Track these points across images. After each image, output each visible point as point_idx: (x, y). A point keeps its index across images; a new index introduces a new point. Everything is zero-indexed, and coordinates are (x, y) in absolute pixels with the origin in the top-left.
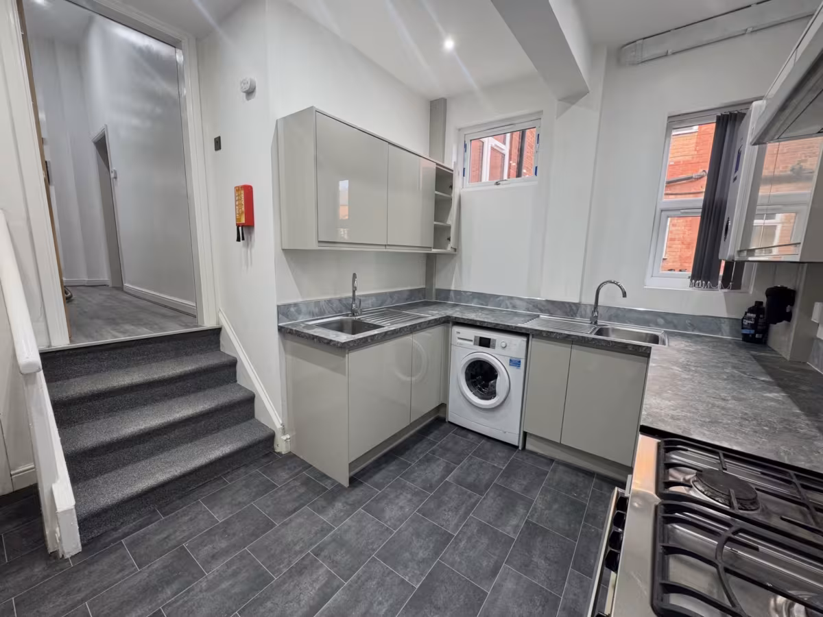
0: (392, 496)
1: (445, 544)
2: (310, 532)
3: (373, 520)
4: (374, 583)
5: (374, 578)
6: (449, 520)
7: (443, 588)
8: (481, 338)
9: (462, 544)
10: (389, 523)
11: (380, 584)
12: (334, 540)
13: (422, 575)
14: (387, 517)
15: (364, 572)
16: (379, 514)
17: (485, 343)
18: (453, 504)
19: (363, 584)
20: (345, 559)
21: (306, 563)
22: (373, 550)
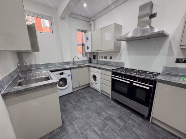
0: (72, 115)
1: (90, 109)
6: (84, 107)
7: (98, 111)
8: (60, 73)
9: (90, 106)
10: (81, 117)
11: (95, 120)
12: (80, 129)
13: (95, 113)
14: (79, 117)
15: (91, 123)
17: (62, 74)
18: (81, 105)
20: (87, 127)
21: (84, 137)
22: (87, 120)
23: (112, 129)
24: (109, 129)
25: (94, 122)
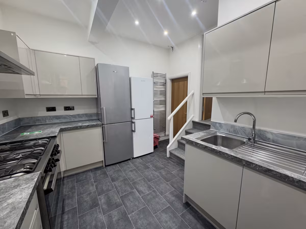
0: (175, 220)
2: (163, 190)
3: (162, 209)
4: (137, 204)
5: (139, 204)
7: (124, 225)
10: (159, 214)
11: (135, 205)
12: (157, 195)
13: (132, 219)
14: (162, 214)
15: (142, 202)
16: (165, 211)
19: (138, 201)
20: (149, 197)
21: (151, 188)
22: (149, 206)
23: (118, 193)
24: (122, 193)
25: (137, 203)
